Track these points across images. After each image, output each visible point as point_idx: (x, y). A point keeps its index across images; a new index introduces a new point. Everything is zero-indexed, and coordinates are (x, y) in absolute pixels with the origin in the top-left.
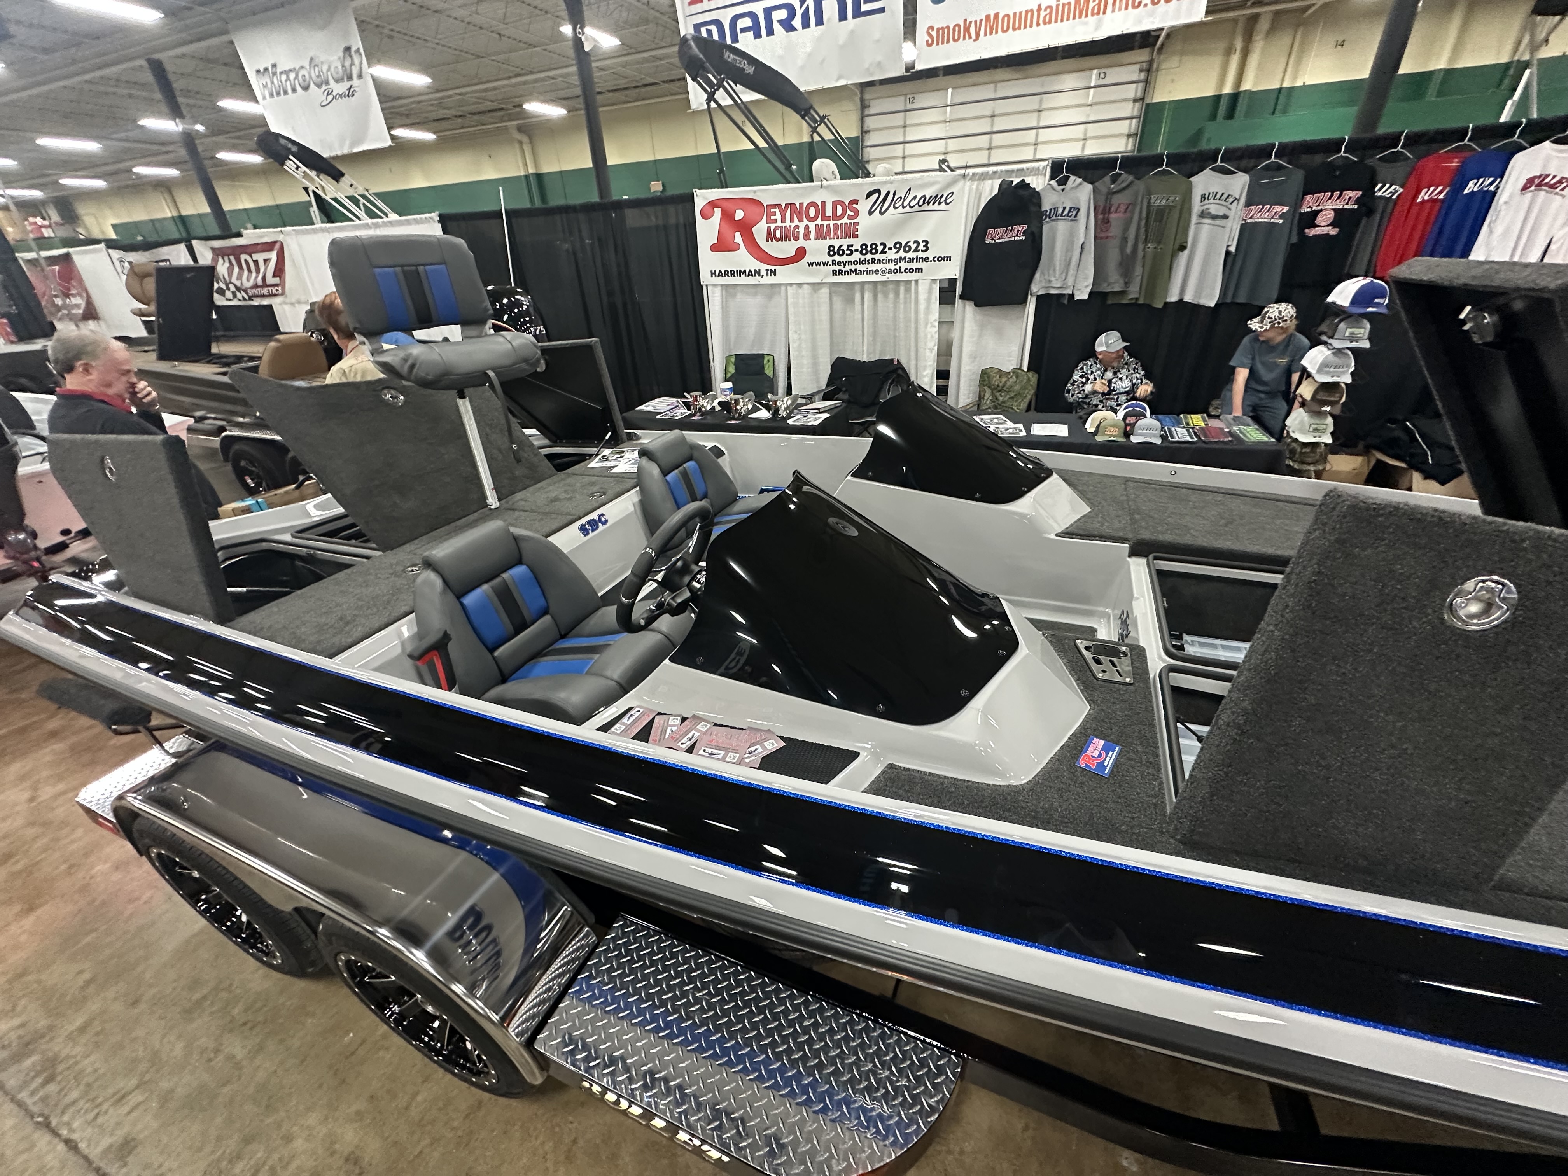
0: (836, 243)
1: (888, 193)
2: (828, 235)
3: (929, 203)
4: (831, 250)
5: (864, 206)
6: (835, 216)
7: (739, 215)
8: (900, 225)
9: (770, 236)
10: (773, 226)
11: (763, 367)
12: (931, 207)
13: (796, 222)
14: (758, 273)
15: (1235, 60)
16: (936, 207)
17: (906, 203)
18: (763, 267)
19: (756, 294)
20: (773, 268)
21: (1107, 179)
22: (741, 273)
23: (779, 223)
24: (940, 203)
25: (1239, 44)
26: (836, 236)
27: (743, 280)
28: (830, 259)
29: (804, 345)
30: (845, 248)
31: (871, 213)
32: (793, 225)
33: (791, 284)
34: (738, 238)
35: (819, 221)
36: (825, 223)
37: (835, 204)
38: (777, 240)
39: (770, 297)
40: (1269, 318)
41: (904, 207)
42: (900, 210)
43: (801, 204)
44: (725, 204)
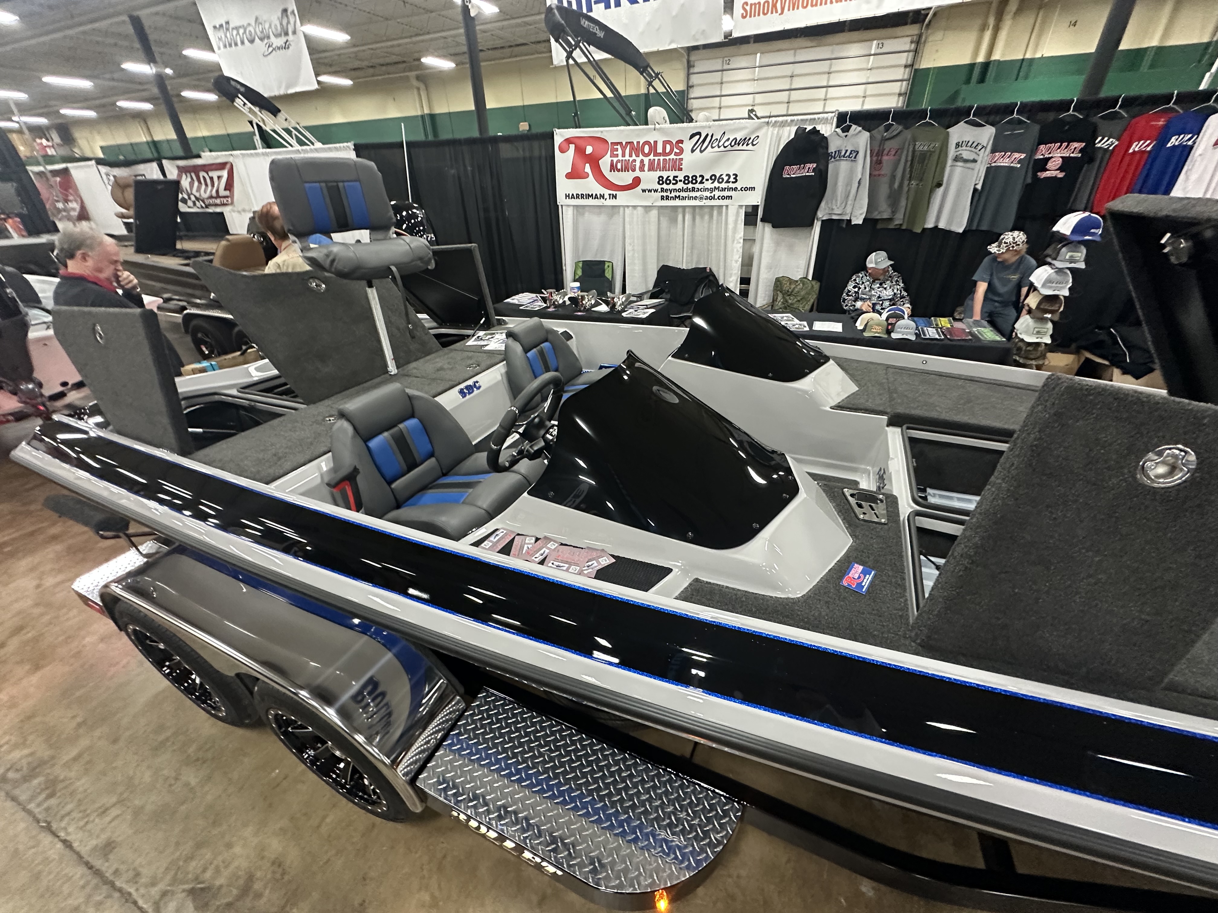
0: (665, 174)
1: (707, 135)
2: (659, 168)
3: (739, 144)
4: (661, 181)
5: (687, 146)
6: (664, 153)
7: (589, 150)
8: (715, 161)
9: (613, 168)
10: (615, 159)
11: (604, 271)
12: (740, 147)
13: (634, 157)
14: (602, 196)
15: (988, 36)
16: (745, 147)
17: (721, 144)
18: (606, 192)
19: (599, 214)
20: (614, 193)
21: (882, 128)
22: (589, 196)
23: (620, 158)
24: (748, 145)
25: (991, 21)
26: (664, 169)
27: (591, 202)
28: (659, 187)
29: (636, 255)
30: (671, 178)
31: (693, 151)
32: (631, 159)
33: (628, 206)
34: (588, 169)
35: (651, 157)
36: (656, 158)
37: (665, 143)
38: (618, 171)
39: (611, 216)
40: (1005, 243)
41: (719, 147)
42: (716, 149)
43: (638, 143)
44: (578, 142)
